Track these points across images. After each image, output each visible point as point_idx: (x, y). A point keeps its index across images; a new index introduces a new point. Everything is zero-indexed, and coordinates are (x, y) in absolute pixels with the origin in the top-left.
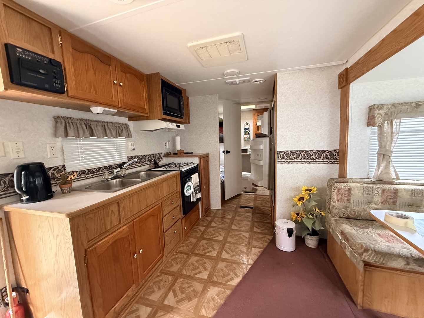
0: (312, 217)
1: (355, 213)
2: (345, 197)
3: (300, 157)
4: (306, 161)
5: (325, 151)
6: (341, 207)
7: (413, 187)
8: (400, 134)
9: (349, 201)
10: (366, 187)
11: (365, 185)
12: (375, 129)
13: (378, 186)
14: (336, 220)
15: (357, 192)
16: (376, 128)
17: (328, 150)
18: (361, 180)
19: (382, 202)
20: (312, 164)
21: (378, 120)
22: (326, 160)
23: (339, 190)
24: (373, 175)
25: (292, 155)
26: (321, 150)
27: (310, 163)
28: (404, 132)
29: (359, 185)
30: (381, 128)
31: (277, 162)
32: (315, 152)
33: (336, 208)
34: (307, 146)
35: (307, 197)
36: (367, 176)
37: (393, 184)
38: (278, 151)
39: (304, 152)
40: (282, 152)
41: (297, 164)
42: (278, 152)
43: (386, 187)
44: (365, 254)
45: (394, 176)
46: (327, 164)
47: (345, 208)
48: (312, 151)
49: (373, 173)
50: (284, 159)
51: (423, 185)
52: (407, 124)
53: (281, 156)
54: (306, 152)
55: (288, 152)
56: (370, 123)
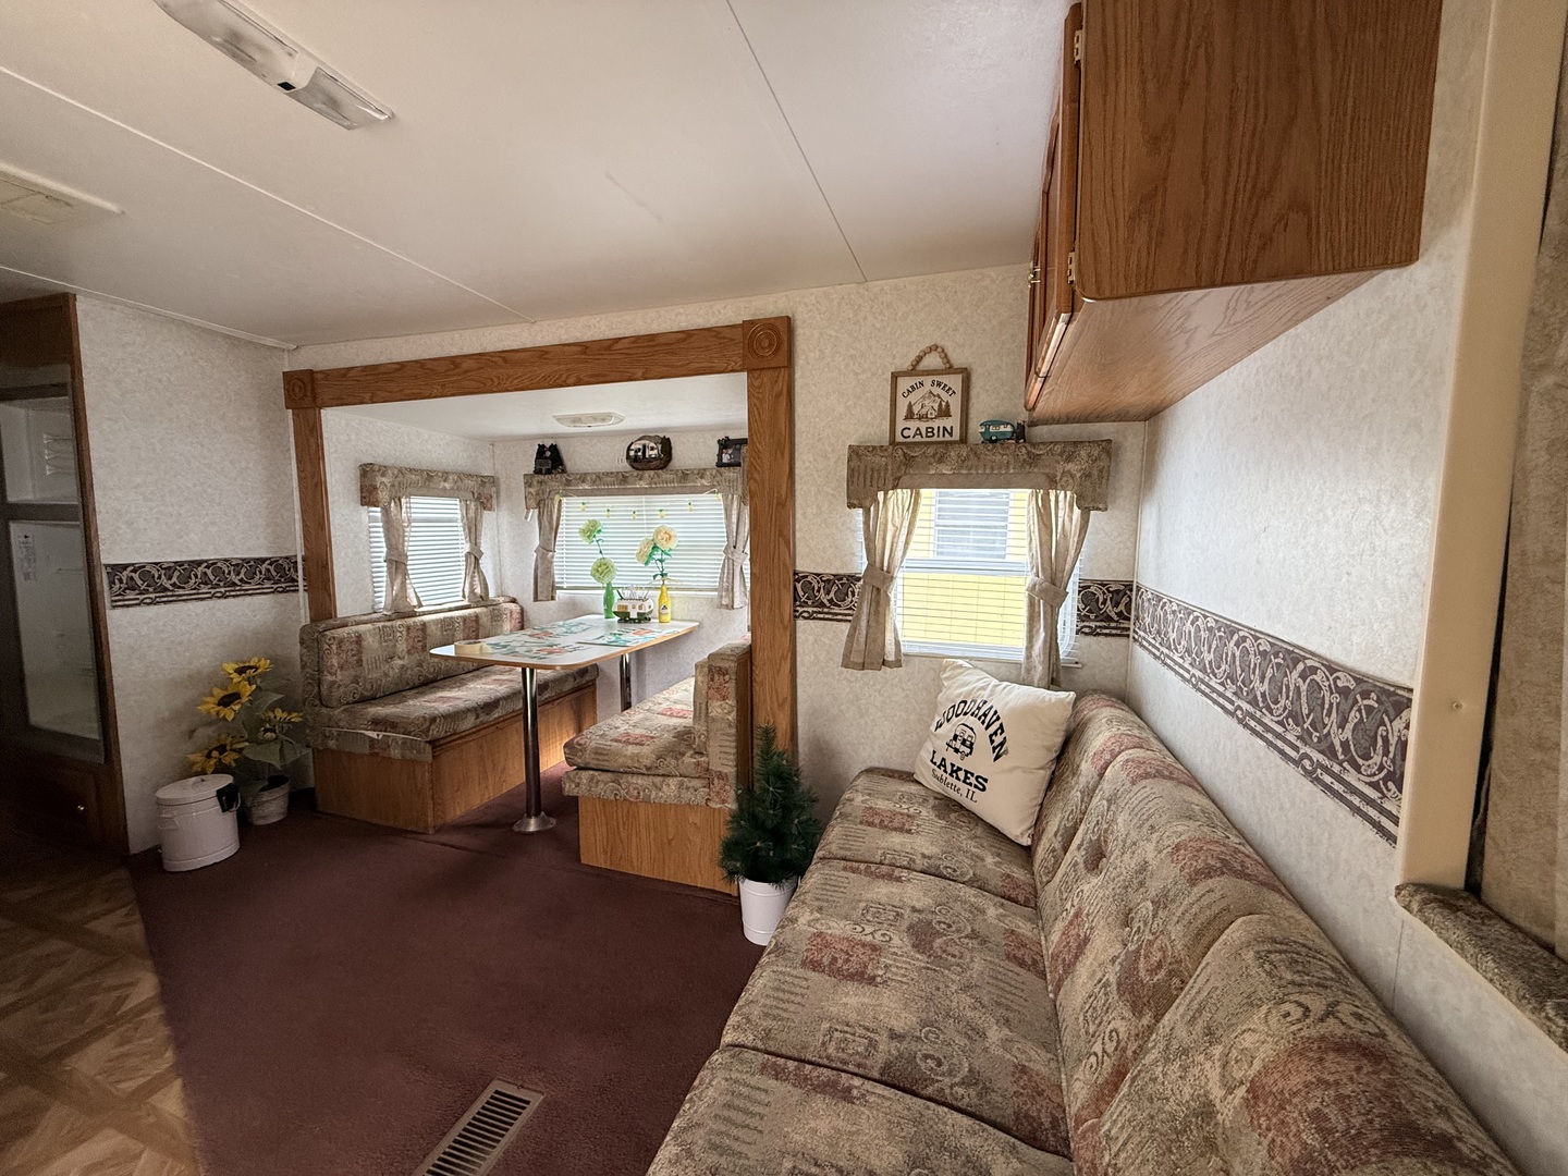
0: (273, 735)
1: (374, 685)
2: (353, 655)
3: (193, 581)
4: (213, 591)
5: (263, 560)
6: (347, 681)
7: (441, 616)
8: (413, 524)
9: (360, 662)
10: (383, 627)
11: (381, 624)
12: (377, 512)
13: (399, 622)
14: (345, 710)
15: (370, 640)
16: (379, 509)
17: (270, 559)
18: (368, 617)
19: (408, 652)
20: (231, 599)
21: (383, 495)
22: (267, 584)
23: (341, 642)
24: (382, 605)
25: (163, 576)
26: (252, 559)
27: (224, 596)
28: (415, 521)
29: (369, 626)
30: (386, 511)
31: (108, 604)
32: (237, 565)
33: (340, 686)
34: (211, 547)
35: (247, 690)
36: (376, 607)
37: (416, 616)
38: (107, 566)
39: (205, 564)
40: (125, 567)
41: (183, 604)
42: (109, 570)
43: (410, 621)
44: (433, 727)
45: (415, 603)
46: (271, 596)
47: (356, 680)
48: (226, 560)
49: (383, 600)
50: (135, 590)
51: (450, 610)
52: (419, 507)
53: (121, 581)
54: (210, 564)
55: (147, 568)
56: (368, 497)
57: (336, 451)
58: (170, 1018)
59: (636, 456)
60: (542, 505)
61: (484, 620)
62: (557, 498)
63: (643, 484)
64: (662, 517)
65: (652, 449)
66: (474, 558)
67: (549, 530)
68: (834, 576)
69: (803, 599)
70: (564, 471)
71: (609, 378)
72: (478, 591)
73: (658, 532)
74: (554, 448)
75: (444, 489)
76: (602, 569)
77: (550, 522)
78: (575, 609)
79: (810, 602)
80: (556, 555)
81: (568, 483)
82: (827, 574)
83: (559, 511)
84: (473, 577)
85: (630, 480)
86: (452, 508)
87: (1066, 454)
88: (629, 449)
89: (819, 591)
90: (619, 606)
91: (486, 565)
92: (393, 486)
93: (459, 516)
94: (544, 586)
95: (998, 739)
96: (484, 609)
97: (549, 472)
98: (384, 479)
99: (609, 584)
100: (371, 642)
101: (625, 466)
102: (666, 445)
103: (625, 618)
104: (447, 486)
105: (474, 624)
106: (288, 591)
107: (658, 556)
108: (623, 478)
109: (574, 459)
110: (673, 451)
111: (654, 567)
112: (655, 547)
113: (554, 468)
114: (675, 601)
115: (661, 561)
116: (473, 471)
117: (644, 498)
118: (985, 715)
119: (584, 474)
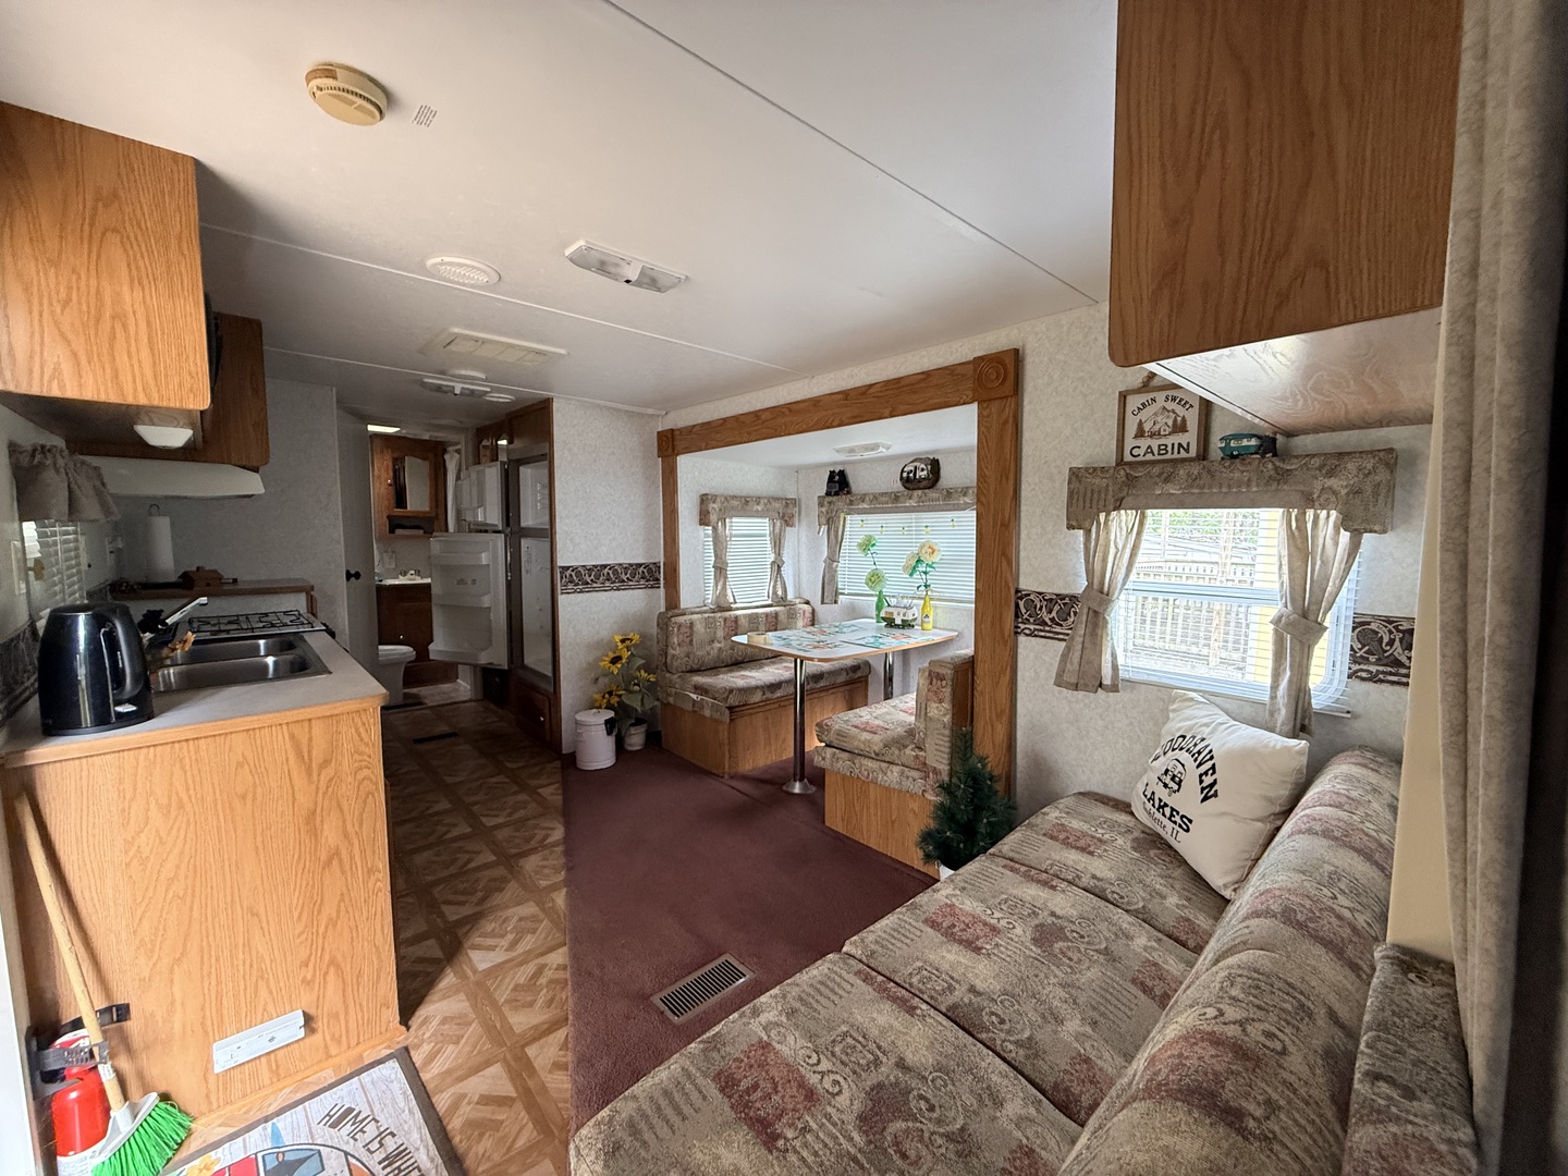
0: (639, 688)
1: (699, 661)
2: (688, 637)
3: (602, 578)
4: (612, 585)
5: (640, 565)
6: (683, 655)
7: (750, 611)
8: (733, 539)
9: (691, 642)
10: (709, 617)
11: (706, 615)
12: (709, 530)
13: (719, 614)
14: (680, 677)
15: (699, 626)
16: (711, 528)
17: (644, 564)
18: (700, 609)
19: (725, 638)
20: (621, 591)
21: (713, 517)
22: (642, 582)
23: (680, 626)
24: (710, 601)
25: (587, 575)
26: (634, 564)
27: (618, 589)
28: (735, 536)
29: (699, 616)
30: (715, 529)
31: (559, 591)
32: (626, 567)
33: (678, 658)
34: (612, 556)
35: (626, 654)
36: (706, 602)
37: (731, 610)
38: (560, 567)
39: (609, 567)
40: (568, 568)
41: (596, 593)
42: (561, 570)
43: (727, 614)
44: (731, 697)
45: (732, 600)
46: (644, 590)
47: (688, 655)
48: (620, 565)
49: (710, 597)
50: (573, 583)
51: (757, 607)
52: (738, 525)
53: (566, 577)
54: (612, 567)
55: (579, 569)
56: (704, 520)
57: (685, 486)
58: (568, 853)
59: (908, 477)
60: (831, 522)
61: (782, 617)
62: (842, 515)
63: (913, 503)
64: (927, 533)
65: (923, 470)
66: (777, 566)
67: (835, 543)
68: (1057, 595)
69: (1025, 616)
70: (849, 492)
71: (864, 419)
72: (780, 593)
73: (922, 547)
74: (842, 473)
75: (757, 511)
76: (875, 579)
77: (836, 537)
78: (854, 613)
79: (1032, 620)
80: (840, 565)
81: (851, 502)
82: (1050, 594)
83: (844, 526)
84: (776, 581)
85: (902, 499)
86: (762, 526)
87: (1328, 467)
88: (902, 471)
89: (1041, 609)
90: (886, 612)
91: (787, 571)
92: (720, 510)
93: (768, 532)
94: (830, 592)
95: (1208, 780)
96: (782, 608)
97: (837, 494)
98: (715, 506)
99: (881, 592)
100: (699, 628)
101: (898, 486)
102: (935, 465)
103: (890, 623)
104: (759, 508)
105: (774, 619)
106: (653, 587)
107: (922, 568)
108: (896, 498)
109: (858, 483)
110: (942, 471)
111: (918, 579)
112: (919, 561)
113: (841, 489)
114: (939, 611)
115: (925, 573)
116: (781, 494)
117: (914, 515)
118: (1199, 753)
119: (865, 495)
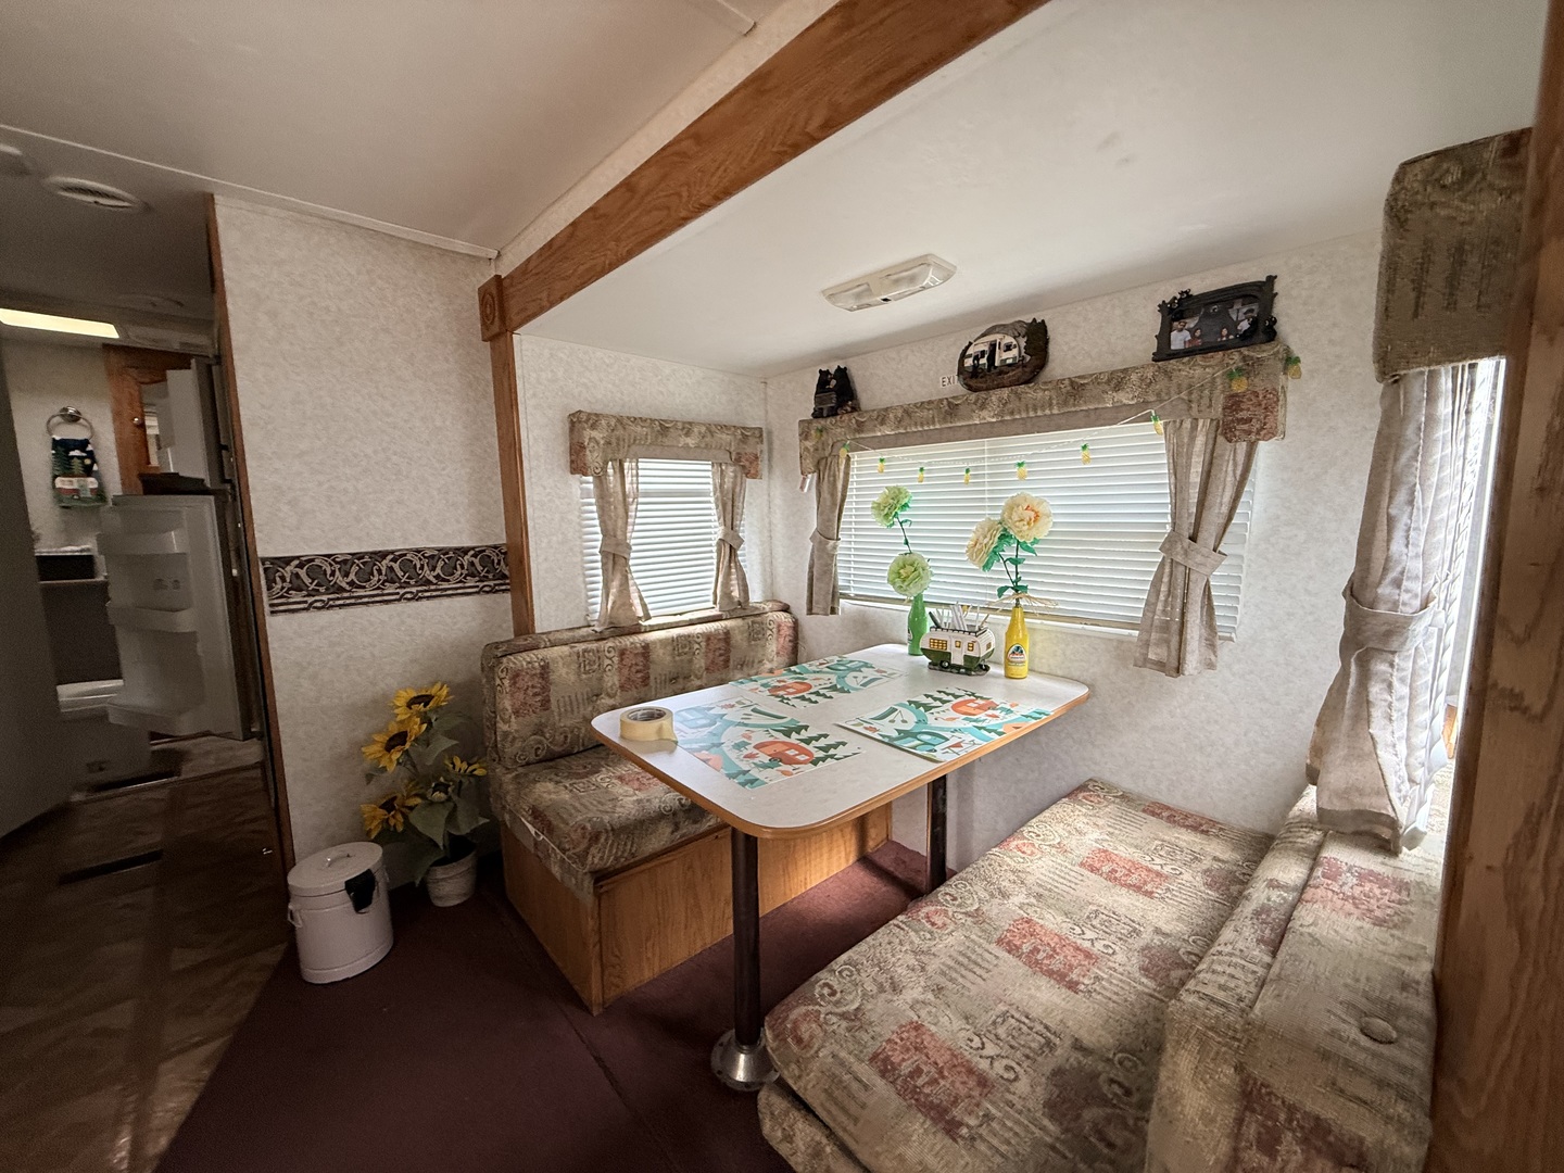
0: (443, 795)
1: (566, 737)
2: (535, 695)
3: (376, 578)
4: (402, 591)
5: (465, 551)
6: (527, 731)
7: (675, 632)
8: (640, 500)
9: (545, 704)
10: (585, 651)
11: (581, 647)
12: (589, 482)
13: (610, 644)
14: (517, 776)
15: (563, 671)
16: (590, 479)
17: (473, 548)
18: (571, 634)
19: (622, 687)
20: (425, 602)
21: (593, 457)
22: (471, 582)
23: (516, 676)
24: (597, 616)
25: (337, 573)
26: (450, 549)
27: (416, 598)
28: (647, 494)
29: (566, 649)
30: (600, 479)
31: (267, 609)
32: (432, 557)
33: (514, 739)
34: (398, 534)
35: (416, 729)
36: (586, 619)
37: (640, 633)
38: (264, 560)
39: (391, 557)
40: (287, 561)
41: (364, 607)
42: (268, 565)
43: (627, 641)
44: (593, 850)
45: (640, 613)
46: (476, 597)
47: (539, 730)
48: (418, 551)
49: (597, 607)
50: (301, 590)
51: (692, 623)
52: (651, 474)
53: (283, 579)
54: (398, 556)
55: (317, 562)
56: (578, 463)
57: (534, 395)
59: (975, 367)
60: (825, 469)
61: (738, 639)
62: (843, 453)
63: (988, 416)
64: (1022, 478)
65: (1008, 348)
66: (730, 549)
67: (832, 506)
70: (855, 409)
72: (736, 594)
73: (1012, 507)
74: (842, 374)
75: (686, 447)
76: (908, 572)
77: (833, 494)
78: (869, 633)
80: (840, 544)
81: (860, 427)
83: (847, 474)
84: (728, 574)
85: (963, 410)
86: (699, 475)
88: (963, 356)
90: (933, 641)
91: (749, 557)
92: (609, 443)
93: (711, 487)
94: (823, 591)
96: (739, 622)
97: (833, 413)
98: (594, 434)
99: (918, 598)
100: (564, 674)
101: (955, 387)
102: (1037, 337)
103: (940, 661)
104: (691, 441)
105: (722, 644)
106: (497, 591)
107: (1009, 553)
108: (951, 409)
109: (874, 389)
110: (1052, 348)
111: (1001, 574)
112: (1005, 536)
113: (841, 404)
114: (1038, 638)
115: (1016, 562)
116: (735, 421)
117: (987, 444)
119: (886, 409)
